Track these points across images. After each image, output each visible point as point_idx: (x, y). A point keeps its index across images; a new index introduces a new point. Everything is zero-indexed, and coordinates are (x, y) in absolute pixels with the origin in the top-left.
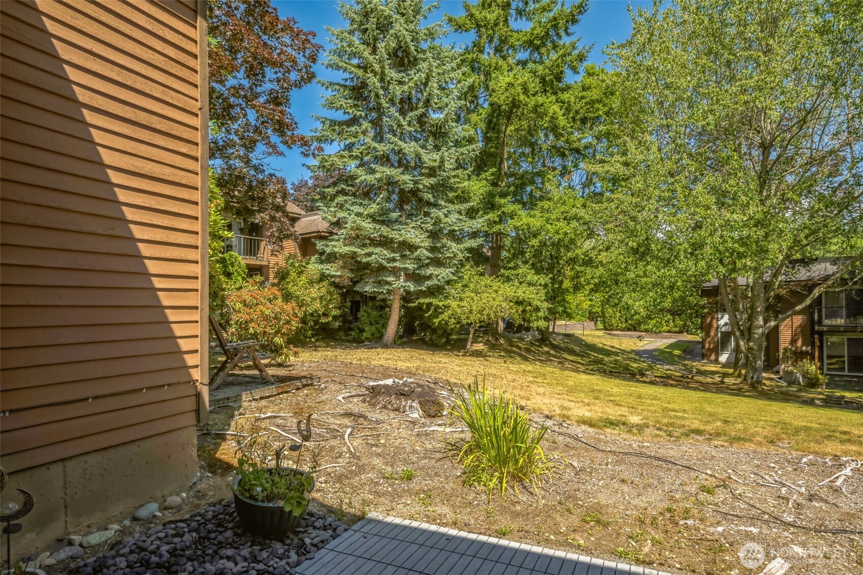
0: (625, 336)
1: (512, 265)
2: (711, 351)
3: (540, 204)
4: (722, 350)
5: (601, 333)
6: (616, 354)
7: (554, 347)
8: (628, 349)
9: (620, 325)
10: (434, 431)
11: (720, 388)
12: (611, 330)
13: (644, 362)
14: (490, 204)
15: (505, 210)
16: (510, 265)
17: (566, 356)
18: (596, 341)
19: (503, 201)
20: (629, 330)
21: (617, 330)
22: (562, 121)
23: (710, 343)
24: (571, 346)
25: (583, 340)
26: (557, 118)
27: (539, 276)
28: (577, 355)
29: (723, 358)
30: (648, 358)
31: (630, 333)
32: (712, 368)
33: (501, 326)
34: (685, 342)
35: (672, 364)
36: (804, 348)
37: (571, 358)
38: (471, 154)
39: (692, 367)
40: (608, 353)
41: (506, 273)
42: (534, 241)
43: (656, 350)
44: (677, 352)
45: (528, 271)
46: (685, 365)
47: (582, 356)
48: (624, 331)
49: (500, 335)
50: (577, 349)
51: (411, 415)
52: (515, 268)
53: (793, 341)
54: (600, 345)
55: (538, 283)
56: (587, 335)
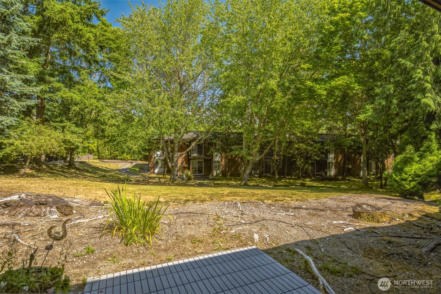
0: (111, 162)
1: (59, 119)
2: (151, 168)
3: (77, 86)
4: (156, 168)
5: (98, 161)
6: (110, 171)
7: (78, 169)
8: (114, 169)
9: (107, 156)
10: (79, 223)
11: (159, 184)
12: (102, 159)
13: (124, 174)
14: (41, 79)
15: (54, 85)
16: (57, 120)
17: (85, 174)
18: (98, 165)
19: (52, 79)
20: (112, 159)
21: (105, 159)
22: (92, 44)
23: (151, 164)
24: (86, 168)
25: (91, 165)
26: (90, 41)
27: (79, 128)
28: (91, 173)
29: (156, 171)
30: (125, 173)
31: (113, 160)
32: (153, 175)
33: (43, 157)
34: (139, 164)
35: (137, 175)
36: (186, 165)
37: (89, 174)
38: (31, 43)
39: (145, 176)
40: (106, 171)
41: (55, 124)
42: (76, 107)
43: (128, 169)
44: (137, 169)
45: (71, 125)
46: (143, 175)
47: (95, 174)
48: (109, 159)
49: (42, 163)
50: (90, 170)
51: (51, 217)
52: (61, 121)
53: (182, 164)
54: (101, 167)
55: (78, 132)
56: (91, 162)
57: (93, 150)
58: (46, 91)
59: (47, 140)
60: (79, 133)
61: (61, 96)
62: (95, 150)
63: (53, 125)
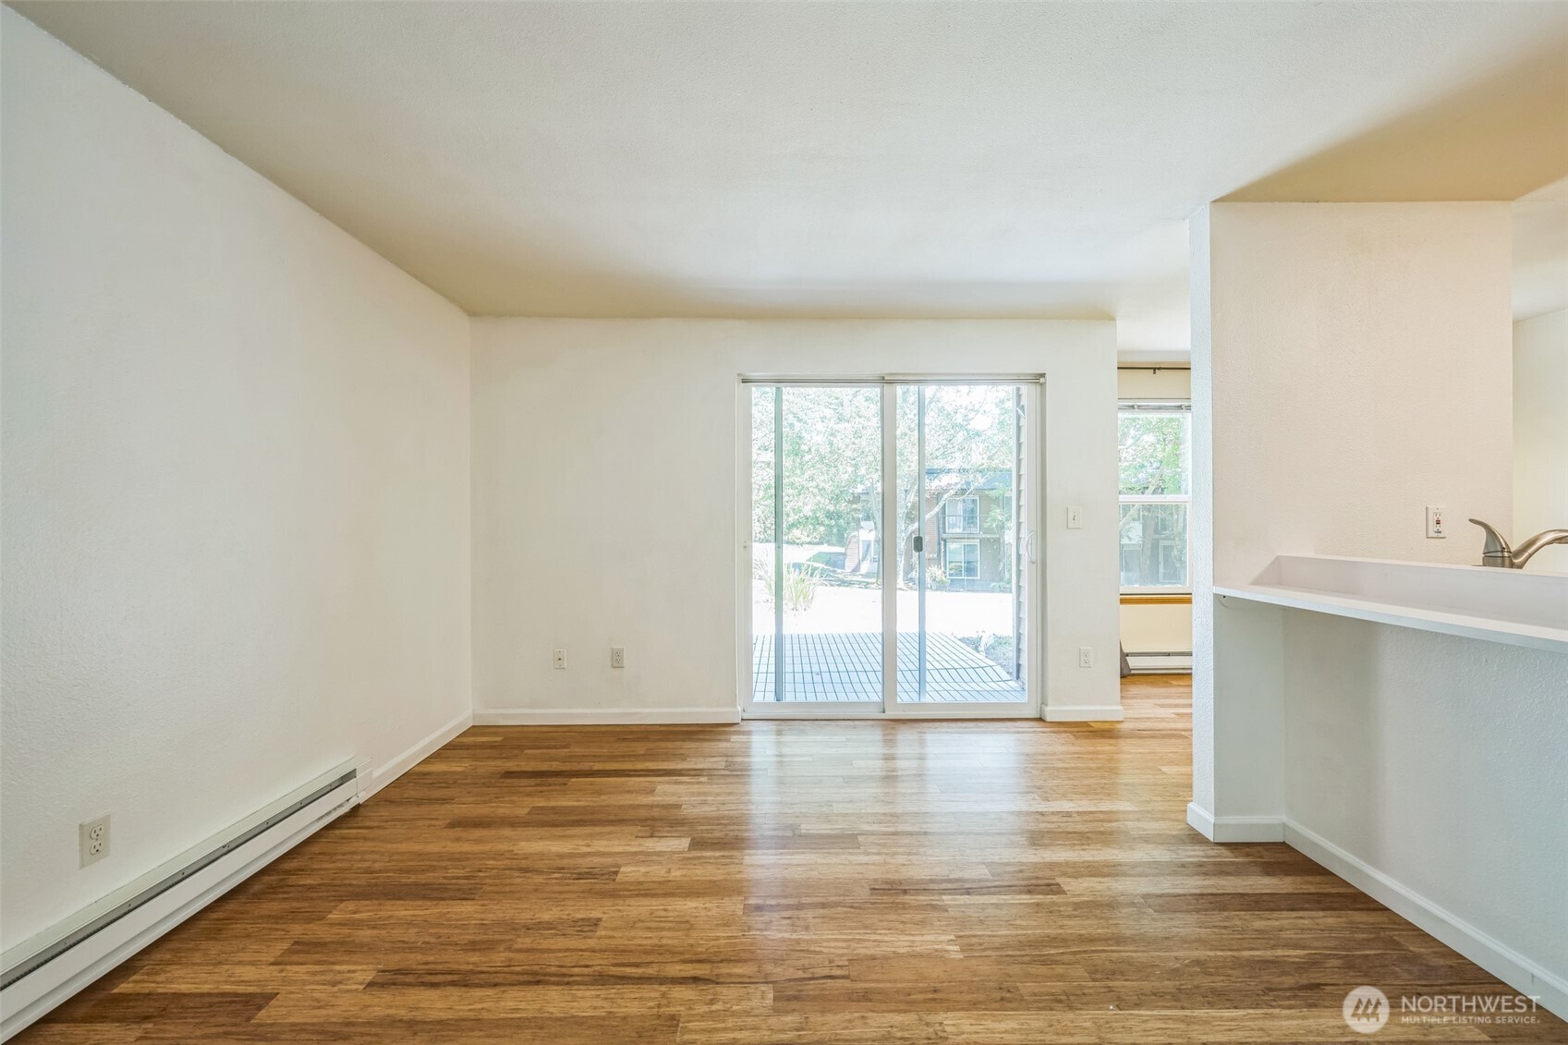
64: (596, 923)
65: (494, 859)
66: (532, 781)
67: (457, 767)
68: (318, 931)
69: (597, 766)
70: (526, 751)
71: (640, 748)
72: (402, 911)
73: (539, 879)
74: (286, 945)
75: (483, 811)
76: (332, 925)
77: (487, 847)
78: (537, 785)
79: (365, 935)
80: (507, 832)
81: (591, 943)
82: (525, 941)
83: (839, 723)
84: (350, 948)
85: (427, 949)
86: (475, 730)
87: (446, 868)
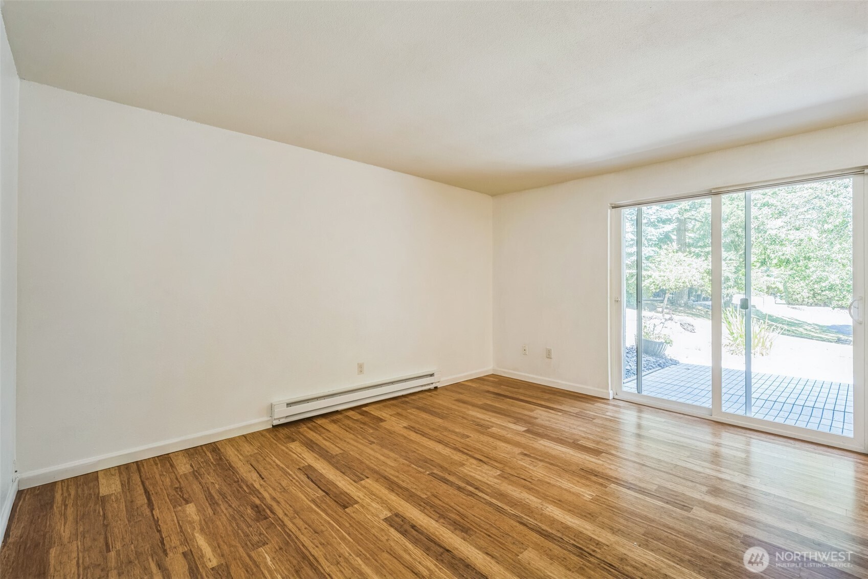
5: (785, 307)
12: (795, 304)
20: (816, 305)
21: (801, 305)
41: (696, 250)
48: (810, 306)
57: (778, 289)
58: (685, 210)
59: (686, 271)
60: (730, 260)
61: (705, 212)
62: (781, 287)
63: (694, 252)
64: (468, 437)
65: (458, 412)
66: (492, 395)
67: (474, 385)
68: (404, 413)
69: (522, 398)
70: (502, 386)
71: (547, 396)
72: (424, 415)
73: (465, 421)
74: (395, 413)
75: (469, 399)
76: (407, 412)
77: (460, 409)
78: (494, 397)
79: (412, 417)
80: (470, 407)
81: (462, 441)
82: (445, 433)
83: (671, 413)
84: (406, 418)
85: (422, 425)
86: (493, 375)
87: (443, 410)
